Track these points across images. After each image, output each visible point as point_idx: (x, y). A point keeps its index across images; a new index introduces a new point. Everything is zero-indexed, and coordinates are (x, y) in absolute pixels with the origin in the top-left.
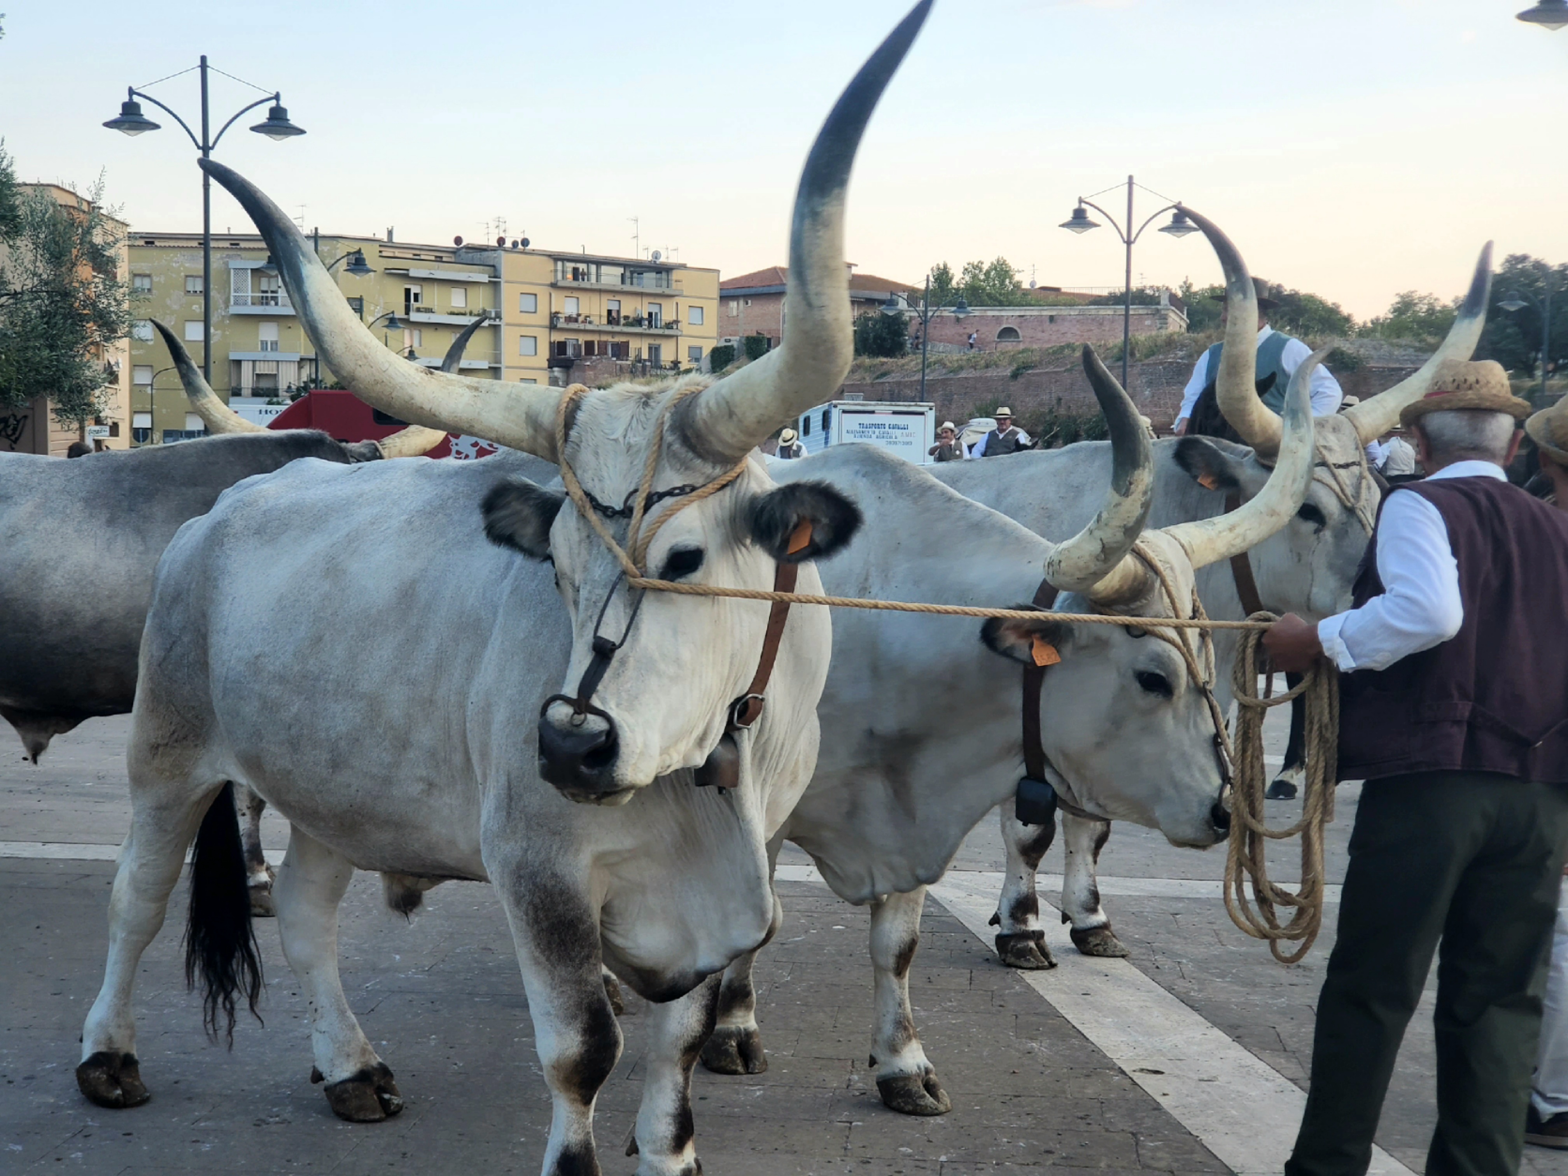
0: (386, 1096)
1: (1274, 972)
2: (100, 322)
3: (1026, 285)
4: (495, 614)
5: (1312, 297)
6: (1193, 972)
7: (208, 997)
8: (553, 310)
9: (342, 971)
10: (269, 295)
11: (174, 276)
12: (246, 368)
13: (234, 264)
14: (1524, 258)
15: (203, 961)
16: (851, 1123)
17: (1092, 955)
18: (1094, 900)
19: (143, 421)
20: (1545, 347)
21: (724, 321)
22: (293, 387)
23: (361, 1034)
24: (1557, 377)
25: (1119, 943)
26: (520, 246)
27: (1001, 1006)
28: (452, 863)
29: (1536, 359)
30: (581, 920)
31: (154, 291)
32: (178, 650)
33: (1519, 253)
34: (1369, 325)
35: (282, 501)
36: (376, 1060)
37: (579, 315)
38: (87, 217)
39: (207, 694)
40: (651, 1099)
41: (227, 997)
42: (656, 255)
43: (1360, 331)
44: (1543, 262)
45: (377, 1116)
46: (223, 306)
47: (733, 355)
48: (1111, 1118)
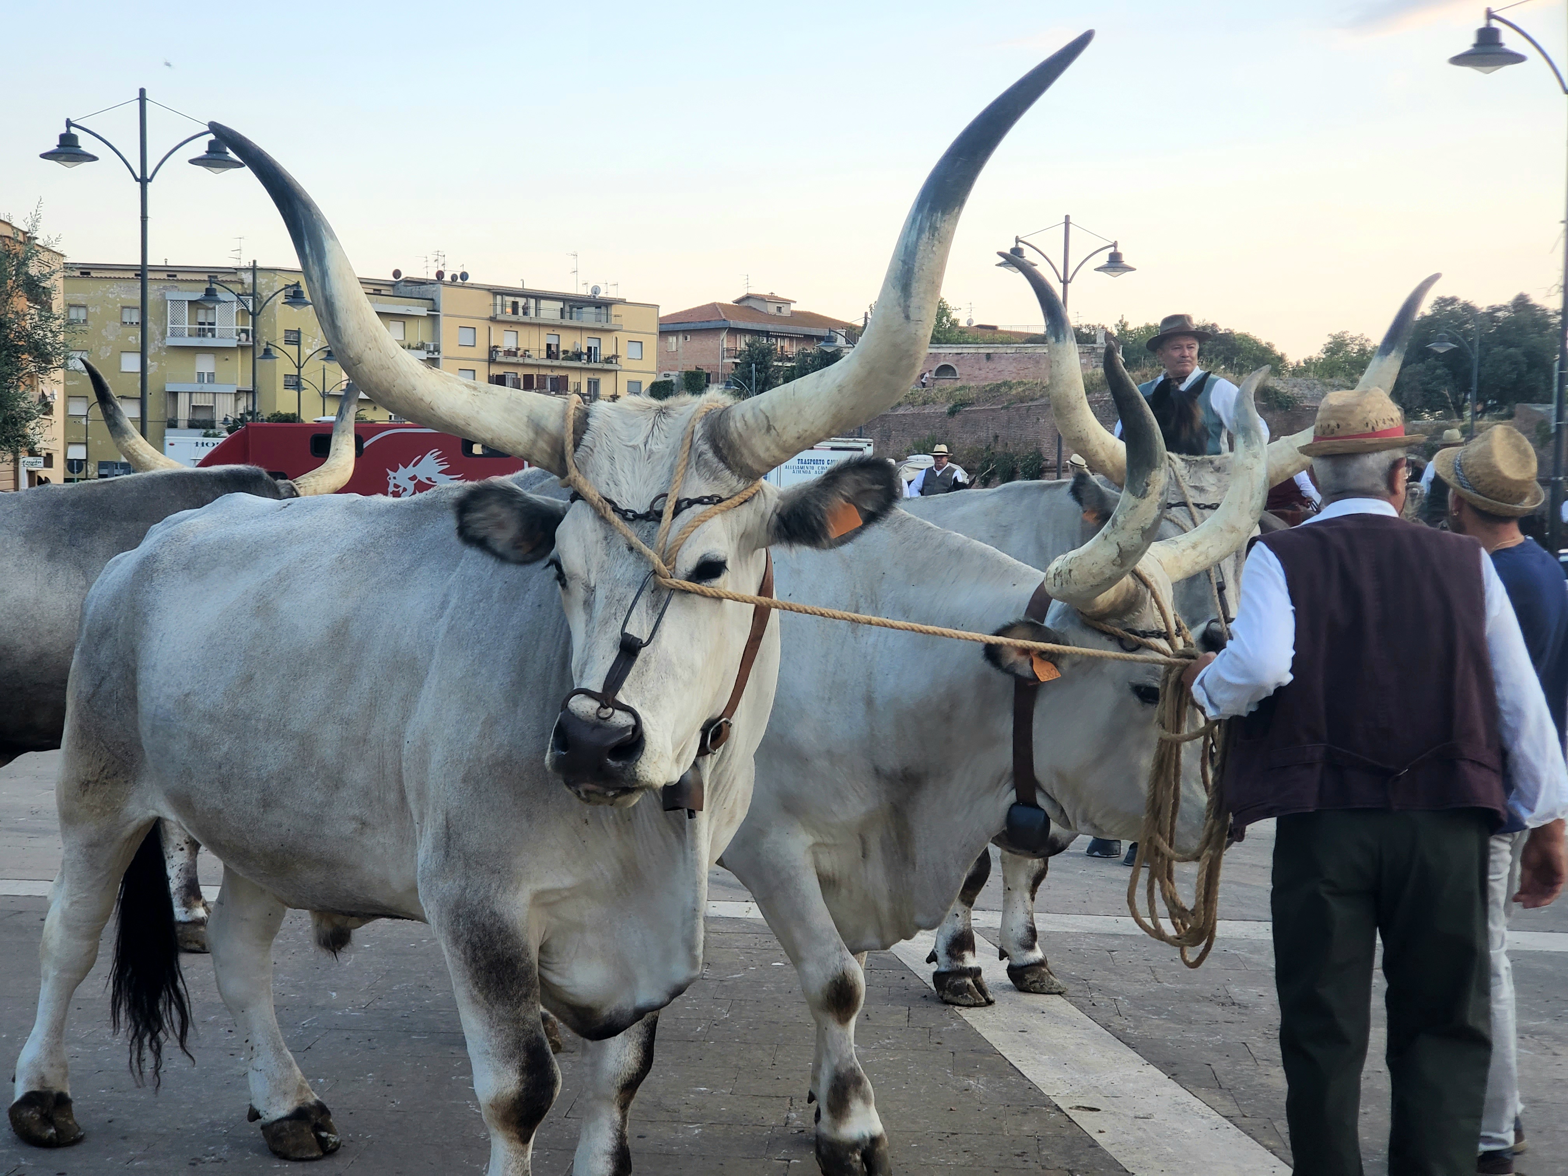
0: (324, 1134)
1: (1209, 1010)
2: (36, 353)
3: (963, 323)
4: (431, 651)
5: (1246, 336)
6: (1129, 1009)
7: (133, 1038)
8: (492, 344)
9: (278, 1009)
10: (207, 327)
11: (110, 307)
12: (183, 400)
13: (171, 295)
14: (1453, 300)
15: (129, 1001)
16: (789, 1161)
17: (1029, 992)
18: (1032, 937)
19: (78, 453)
20: (1474, 388)
21: (663, 356)
22: (230, 418)
23: (298, 1071)
24: (1486, 417)
25: (1055, 980)
26: (459, 280)
27: (938, 1043)
28: (384, 902)
29: (1465, 400)
30: (519, 959)
31: (89, 322)
32: (107, 686)
33: (1448, 295)
34: (1302, 364)
35: (210, 536)
36: (313, 1098)
37: (517, 349)
38: (23, 247)
39: (136, 729)
40: (588, 1138)
41: (154, 1037)
42: (596, 290)
43: (1294, 370)
44: (1472, 304)
45: (315, 1155)
46: (159, 337)
47: (672, 390)
48: (1048, 1155)
